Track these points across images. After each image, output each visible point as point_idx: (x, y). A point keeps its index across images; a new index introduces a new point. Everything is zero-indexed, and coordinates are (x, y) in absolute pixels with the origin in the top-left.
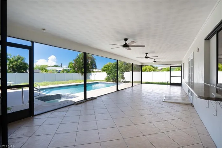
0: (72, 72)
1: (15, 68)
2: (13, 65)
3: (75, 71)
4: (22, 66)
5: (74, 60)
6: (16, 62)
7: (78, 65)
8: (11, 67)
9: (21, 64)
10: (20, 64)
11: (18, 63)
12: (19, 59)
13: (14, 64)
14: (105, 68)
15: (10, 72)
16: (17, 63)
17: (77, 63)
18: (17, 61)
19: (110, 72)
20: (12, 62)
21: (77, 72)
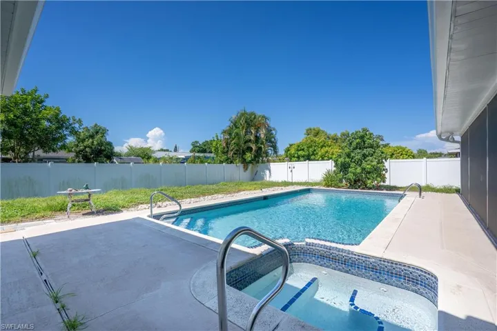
0: (221, 162)
1: (88, 154)
2: (85, 147)
3: (227, 160)
4: (103, 148)
5: (224, 132)
6: (91, 140)
7: (234, 143)
8: (80, 151)
9: (101, 144)
10: (98, 144)
11: (95, 143)
12: (97, 133)
13: (86, 143)
14: (298, 150)
15: (79, 162)
16: (93, 142)
17: (233, 139)
18: (92, 137)
19: (347, 160)
20: (83, 141)
21: (231, 162)
